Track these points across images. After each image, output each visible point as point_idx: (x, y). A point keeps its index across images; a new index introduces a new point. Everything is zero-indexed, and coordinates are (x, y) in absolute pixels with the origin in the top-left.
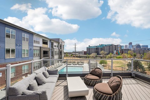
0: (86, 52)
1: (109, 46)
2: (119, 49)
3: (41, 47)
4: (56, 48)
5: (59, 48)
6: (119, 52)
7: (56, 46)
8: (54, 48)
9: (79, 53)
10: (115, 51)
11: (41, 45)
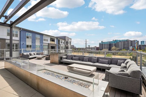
0: (99, 48)
1: (124, 42)
2: (136, 45)
3: (49, 43)
4: (63, 44)
5: (65, 44)
6: (136, 48)
7: (63, 43)
8: (61, 44)
9: (92, 48)
10: (131, 47)
11: (49, 42)
